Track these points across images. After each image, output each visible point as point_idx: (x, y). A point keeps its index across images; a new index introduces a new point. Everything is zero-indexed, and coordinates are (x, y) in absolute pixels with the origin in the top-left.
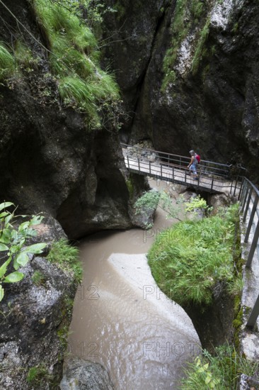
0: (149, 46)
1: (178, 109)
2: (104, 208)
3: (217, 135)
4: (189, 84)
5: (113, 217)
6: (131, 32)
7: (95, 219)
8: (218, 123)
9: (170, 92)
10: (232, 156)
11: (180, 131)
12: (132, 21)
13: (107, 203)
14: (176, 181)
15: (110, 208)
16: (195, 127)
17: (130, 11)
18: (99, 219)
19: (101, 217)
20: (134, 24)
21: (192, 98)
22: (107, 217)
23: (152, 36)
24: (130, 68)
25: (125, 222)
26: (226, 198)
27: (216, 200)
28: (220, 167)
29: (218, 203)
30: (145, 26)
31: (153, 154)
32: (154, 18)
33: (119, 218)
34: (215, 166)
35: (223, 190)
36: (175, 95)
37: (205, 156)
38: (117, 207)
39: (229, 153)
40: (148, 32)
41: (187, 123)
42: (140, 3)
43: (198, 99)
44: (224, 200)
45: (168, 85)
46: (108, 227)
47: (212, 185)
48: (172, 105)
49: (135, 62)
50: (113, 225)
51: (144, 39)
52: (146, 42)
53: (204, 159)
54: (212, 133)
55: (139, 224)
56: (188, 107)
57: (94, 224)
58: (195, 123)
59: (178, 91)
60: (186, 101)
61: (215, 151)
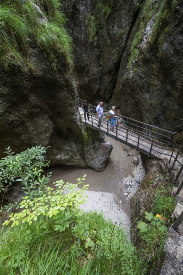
0: (125, 37)
1: (136, 81)
2: (66, 150)
3: (166, 101)
4: (148, 56)
5: (73, 158)
6: (114, 27)
7: (59, 157)
8: (169, 88)
9: (133, 68)
10: (179, 123)
11: (136, 100)
12: (115, 18)
13: (71, 146)
14: (119, 139)
15: (71, 151)
16: (148, 96)
17: (115, 10)
18: (61, 158)
19: (63, 156)
20: (116, 20)
21: (149, 69)
22: (67, 157)
23: (128, 29)
24: (111, 56)
25: (83, 163)
26: (164, 167)
27: (152, 166)
28: (164, 133)
29: (155, 169)
30: (124, 21)
31: (121, 119)
32: (131, 13)
33: (78, 160)
34: (159, 131)
35: (163, 157)
36: (136, 69)
37: (152, 121)
38: (78, 151)
39: (175, 120)
40: (126, 26)
41: (142, 93)
42: (121, 2)
43: (153, 69)
44: (161, 168)
45: (132, 63)
46: (68, 164)
47: (151, 149)
48: (133, 78)
49: (114, 51)
50: (73, 164)
51: (122, 32)
52: (123, 33)
53: (151, 124)
54: (162, 99)
55: (93, 167)
56: (144, 78)
57: (57, 160)
58: (148, 92)
59: (139, 66)
60: (144, 73)
61: (162, 117)
